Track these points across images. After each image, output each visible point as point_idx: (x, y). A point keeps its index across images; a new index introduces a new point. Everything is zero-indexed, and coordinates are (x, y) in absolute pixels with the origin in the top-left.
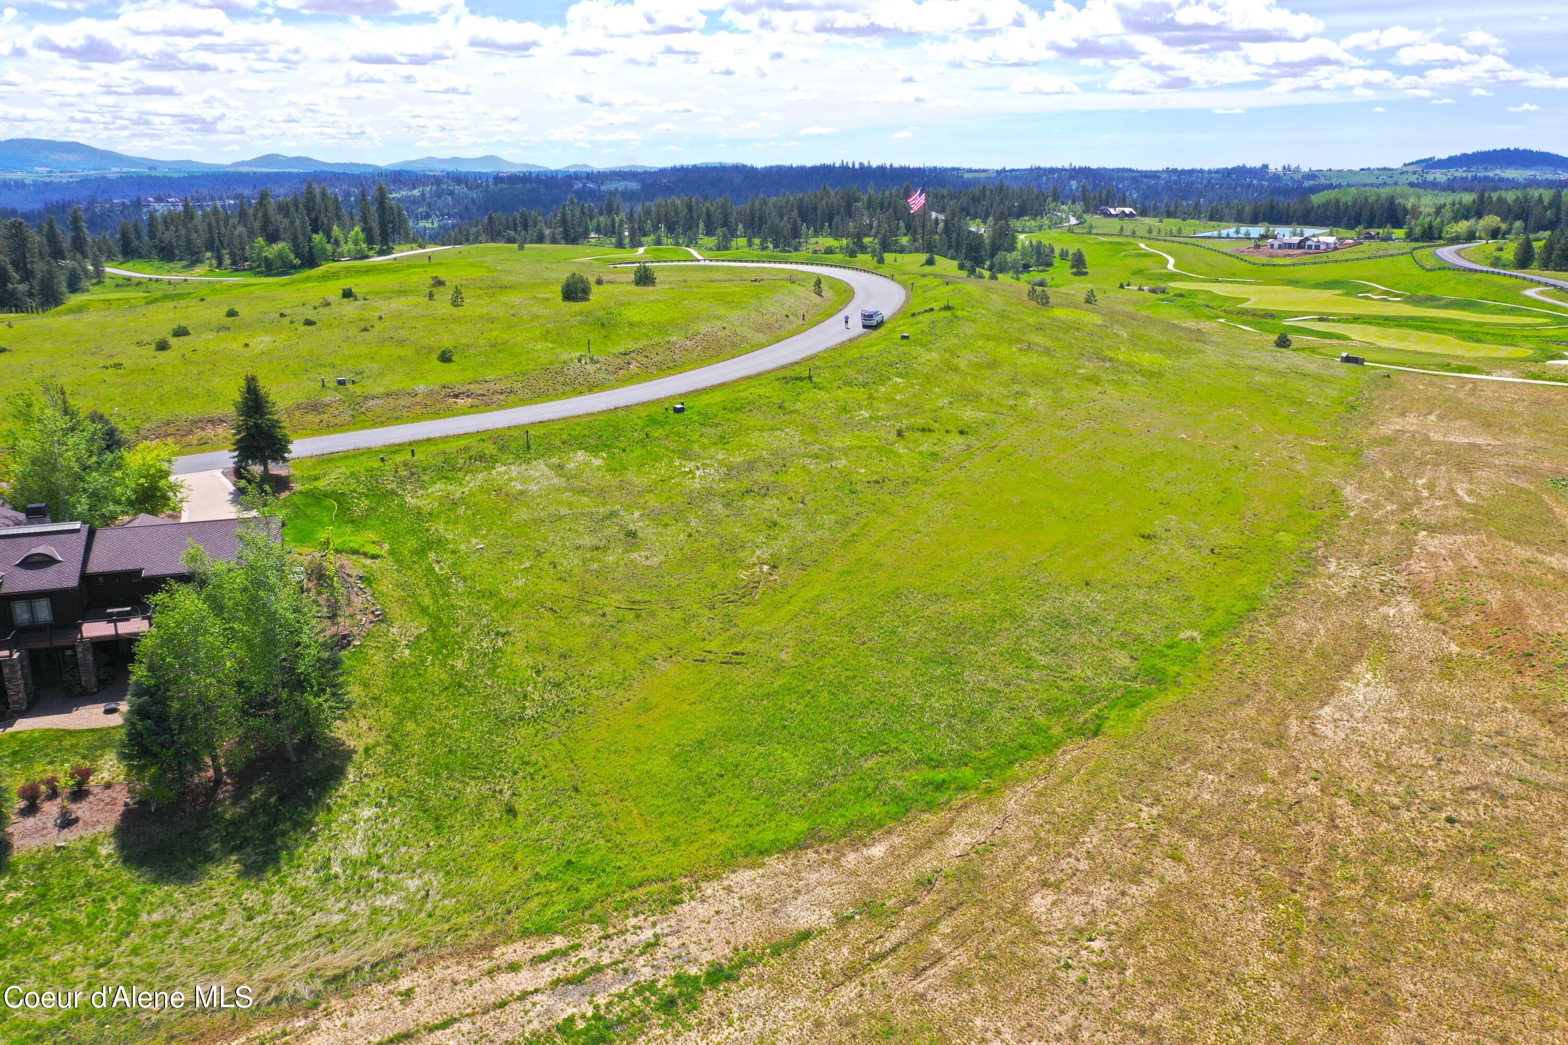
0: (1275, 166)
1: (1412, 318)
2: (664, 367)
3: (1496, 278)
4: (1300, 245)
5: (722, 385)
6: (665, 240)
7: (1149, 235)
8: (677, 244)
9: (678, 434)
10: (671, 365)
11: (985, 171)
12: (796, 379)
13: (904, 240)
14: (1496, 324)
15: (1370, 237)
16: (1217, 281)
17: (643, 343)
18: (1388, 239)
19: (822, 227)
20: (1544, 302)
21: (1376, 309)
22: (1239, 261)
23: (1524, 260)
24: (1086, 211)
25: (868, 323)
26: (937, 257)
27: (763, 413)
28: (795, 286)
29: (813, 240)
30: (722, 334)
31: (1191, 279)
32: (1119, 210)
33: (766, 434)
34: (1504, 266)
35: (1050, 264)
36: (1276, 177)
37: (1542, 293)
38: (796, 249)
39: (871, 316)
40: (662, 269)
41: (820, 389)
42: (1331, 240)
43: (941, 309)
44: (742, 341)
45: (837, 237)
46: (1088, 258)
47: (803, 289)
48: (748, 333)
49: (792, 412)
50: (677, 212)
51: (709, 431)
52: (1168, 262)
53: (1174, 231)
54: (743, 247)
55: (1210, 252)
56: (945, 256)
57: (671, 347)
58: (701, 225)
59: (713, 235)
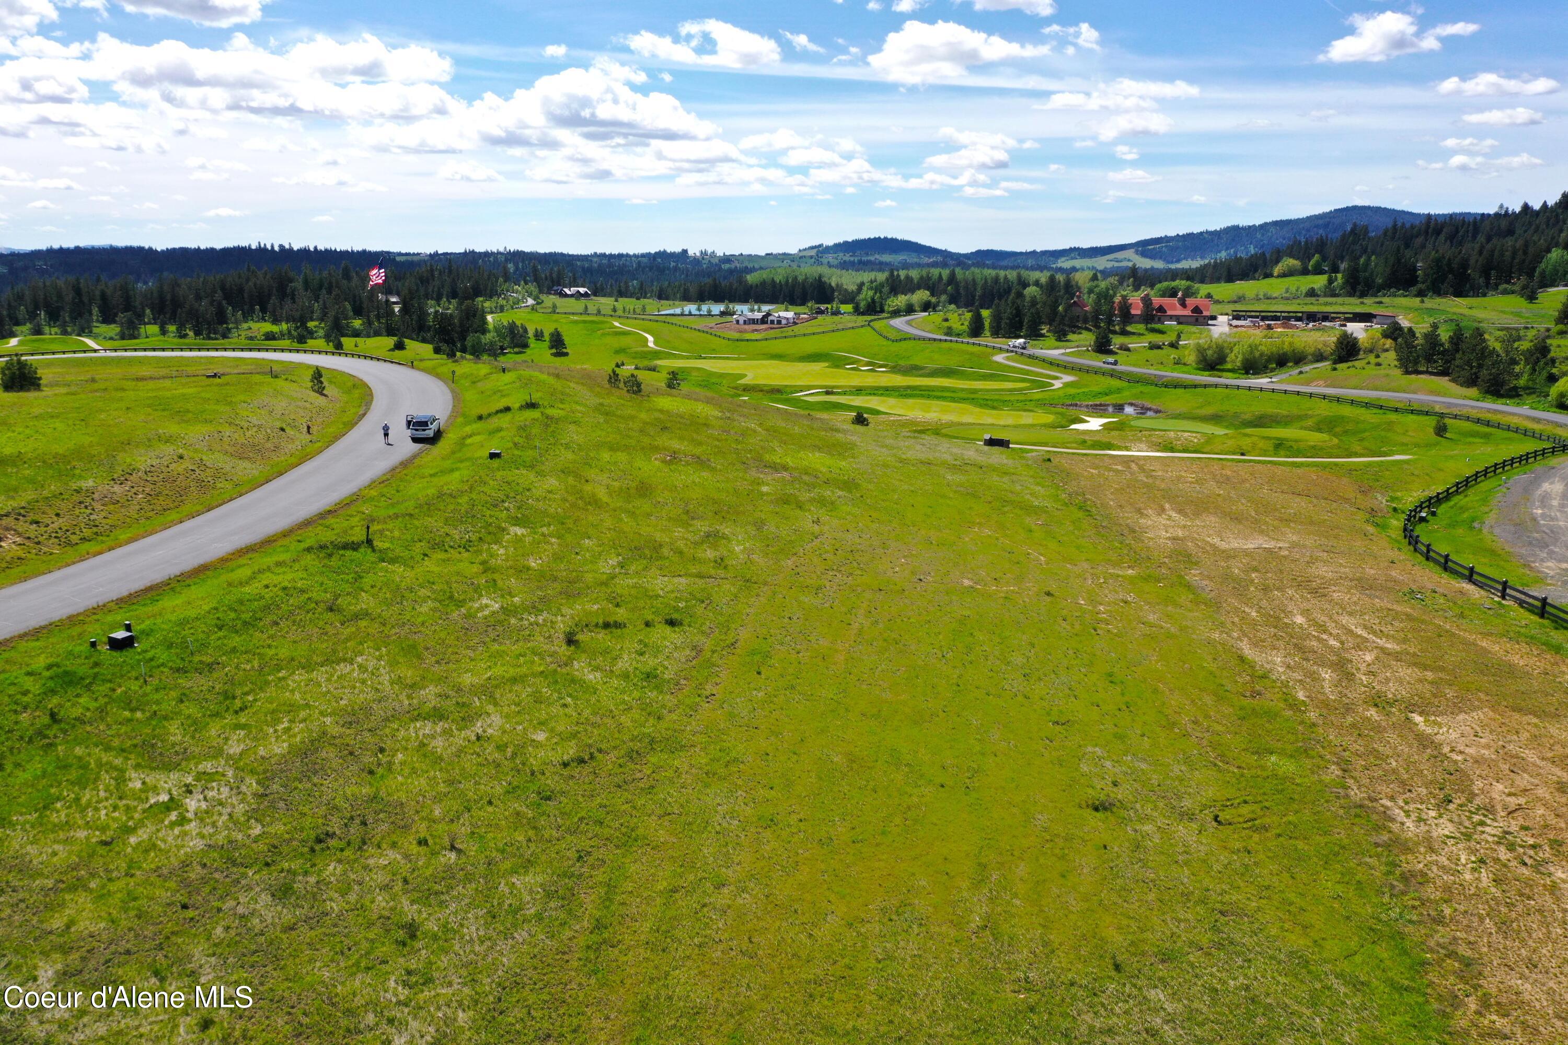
0: (694, 251)
1: (909, 387)
2: (74, 539)
3: (961, 347)
4: (763, 320)
5: (201, 571)
6: (46, 330)
7: (626, 316)
8: (65, 333)
9: (128, 703)
10: (87, 533)
11: (418, 254)
12: (345, 546)
13: (357, 323)
14: (988, 390)
15: (821, 312)
16: (700, 357)
17: (27, 496)
18: (836, 313)
19: (253, 310)
20: (1009, 366)
21: (870, 380)
22: (713, 337)
23: (976, 330)
24: (541, 292)
25: (421, 434)
26: (407, 341)
27: (300, 624)
28: (280, 383)
29: (245, 326)
30: (179, 467)
31: (675, 357)
32: (574, 290)
33: (320, 674)
34: (958, 335)
35: (526, 346)
36: (696, 261)
37: (1008, 358)
38: (225, 336)
39: (422, 423)
40: (50, 364)
41: (393, 561)
42: (789, 315)
43: (522, 408)
44: (214, 477)
45: (276, 321)
46: (567, 339)
47: (294, 386)
48: (225, 463)
49: (357, 617)
50: (60, 296)
51: (197, 683)
52: (647, 339)
53: (638, 311)
54: (154, 335)
55: (681, 329)
56: (412, 339)
57: (84, 499)
58: (95, 311)
59: (114, 322)
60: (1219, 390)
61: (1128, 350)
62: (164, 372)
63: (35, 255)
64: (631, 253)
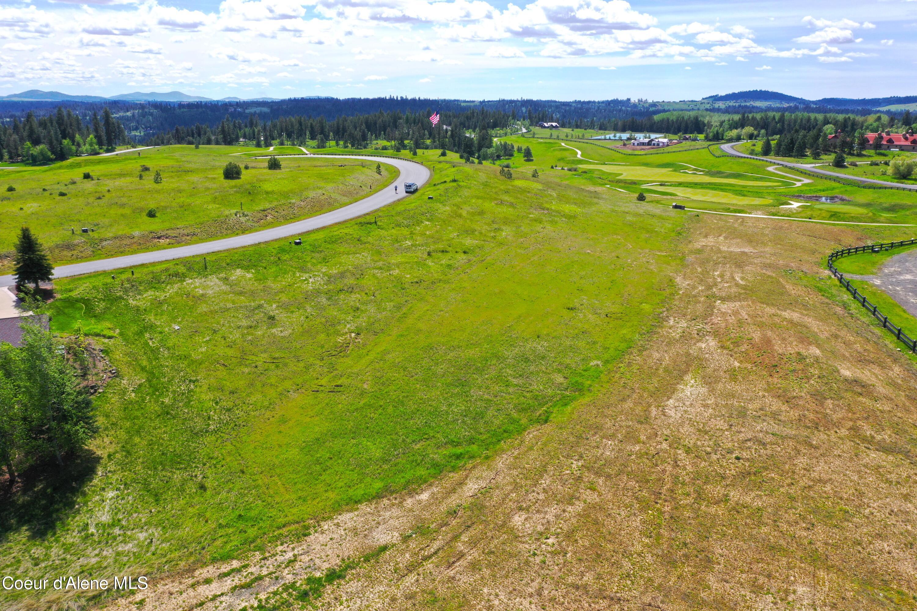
0: (634, 99)
1: (709, 183)
2: (288, 218)
3: (753, 161)
4: (649, 143)
5: (323, 228)
6: (286, 142)
7: (567, 139)
8: (293, 144)
9: (298, 258)
10: (292, 216)
11: (473, 102)
12: (368, 223)
13: (428, 142)
14: (753, 186)
15: (686, 139)
16: (605, 164)
17: (275, 204)
18: (695, 140)
19: (380, 134)
20: (777, 174)
21: (690, 178)
22: (616, 153)
23: (766, 151)
24: (531, 125)
25: (409, 190)
26: (447, 152)
27: (348, 244)
28: (365, 169)
29: (375, 142)
30: (322, 198)
31: (590, 163)
32: (549, 124)
33: (351, 256)
34: (756, 154)
35: (512, 155)
36: (635, 106)
37: (776, 169)
38: (365, 147)
39: (410, 186)
40: (285, 159)
41: (382, 229)
42: (665, 140)
43: (450, 181)
44: (334, 202)
45: (389, 140)
46: (533, 152)
47: (370, 171)
48: (338, 197)
49: (365, 243)
50: (292, 126)
51: (317, 255)
52: (577, 153)
53: (580, 136)
54: (333, 146)
55: (600, 148)
56: (452, 151)
57: (292, 206)
58: (308, 133)
59: (315, 139)
60: (893, 190)
61: (856, 165)
62: (327, 164)
63: (283, 102)
64: (597, 100)
